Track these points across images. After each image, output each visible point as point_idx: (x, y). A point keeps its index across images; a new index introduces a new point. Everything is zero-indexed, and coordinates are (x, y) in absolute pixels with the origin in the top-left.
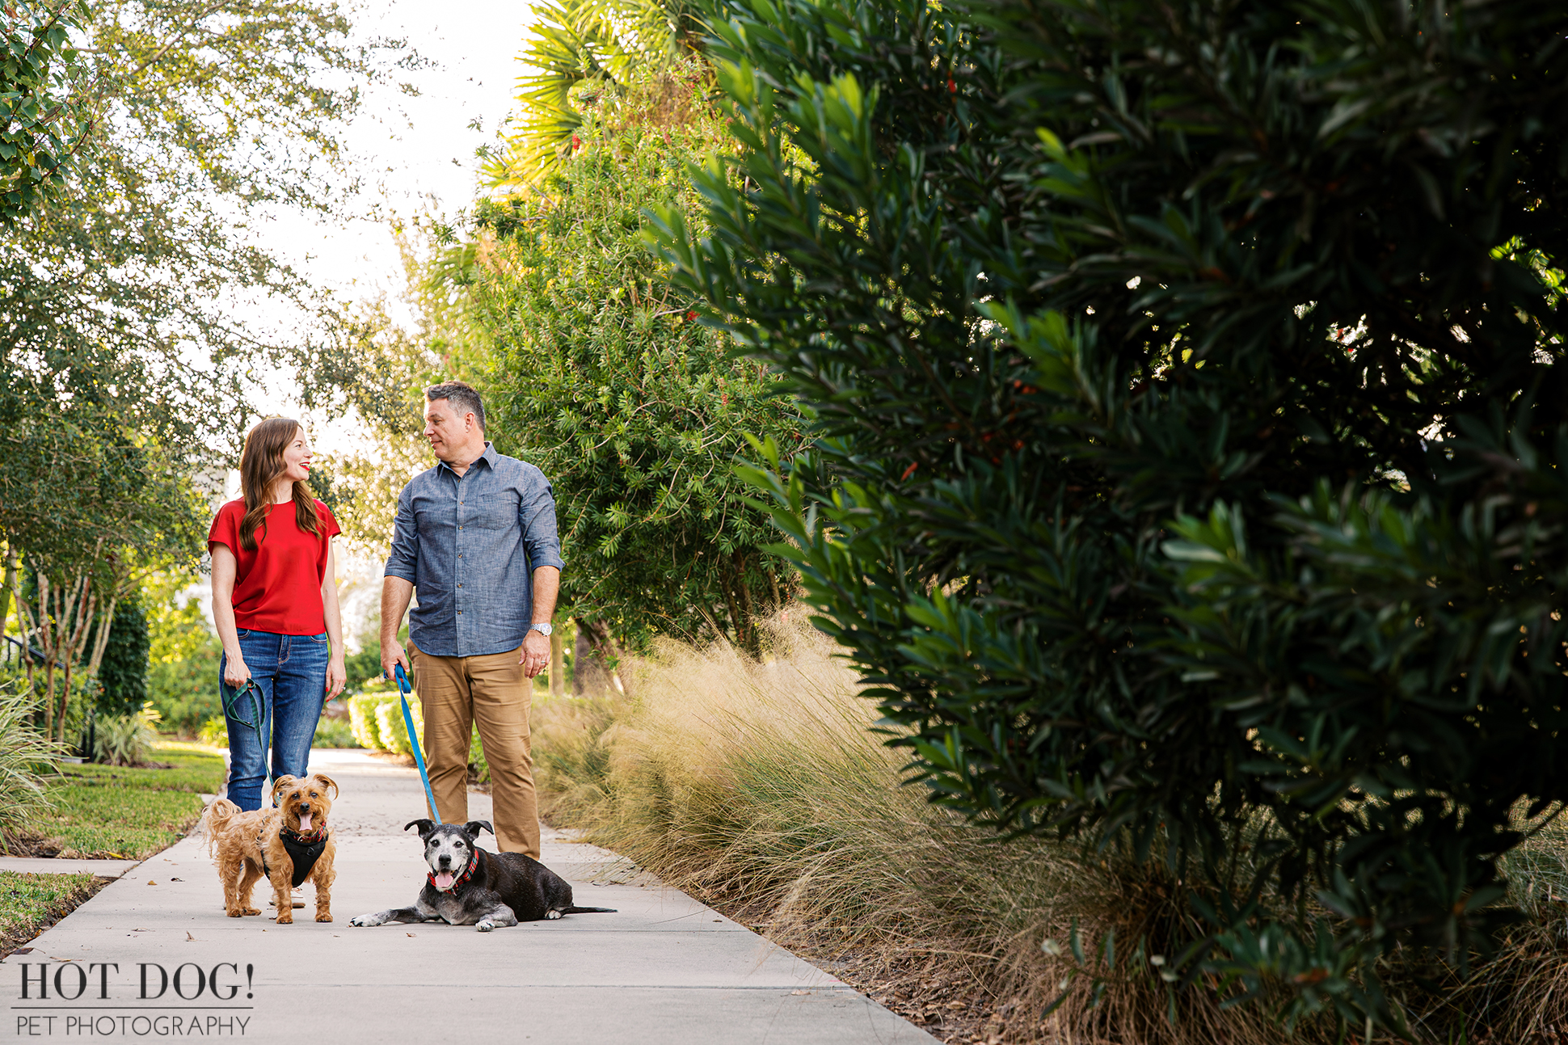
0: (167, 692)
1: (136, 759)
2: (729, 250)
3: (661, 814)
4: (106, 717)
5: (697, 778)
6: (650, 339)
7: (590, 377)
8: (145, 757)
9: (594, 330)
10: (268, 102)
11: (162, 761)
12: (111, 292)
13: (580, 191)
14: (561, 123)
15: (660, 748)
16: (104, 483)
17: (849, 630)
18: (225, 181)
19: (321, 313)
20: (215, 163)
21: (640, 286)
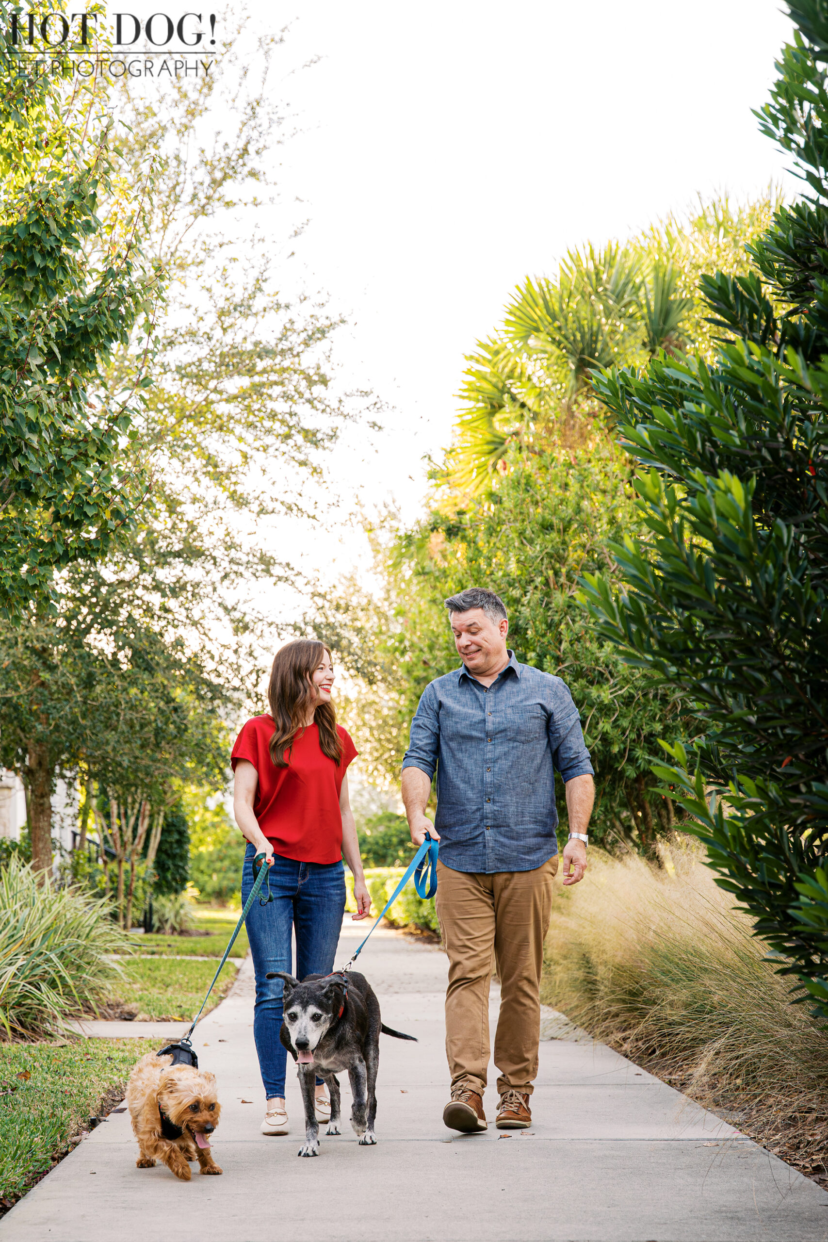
0: (202, 872)
1: (184, 928)
2: (643, 605)
3: (589, 987)
4: (160, 897)
5: (618, 959)
6: (566, 614)
7: (521, 645)
8: (191, 926)
9: (523, 609)
10: (269, 440)
11: (203, 928)
12: (157, 587)
13: (508, 504)
14: (489, 443)
15: (588, 937)
16: (158, 732)
17: (746, 889)
18: (239, 501)
19: (314, 595)
20: (232, 488)
21: (556, 574)
